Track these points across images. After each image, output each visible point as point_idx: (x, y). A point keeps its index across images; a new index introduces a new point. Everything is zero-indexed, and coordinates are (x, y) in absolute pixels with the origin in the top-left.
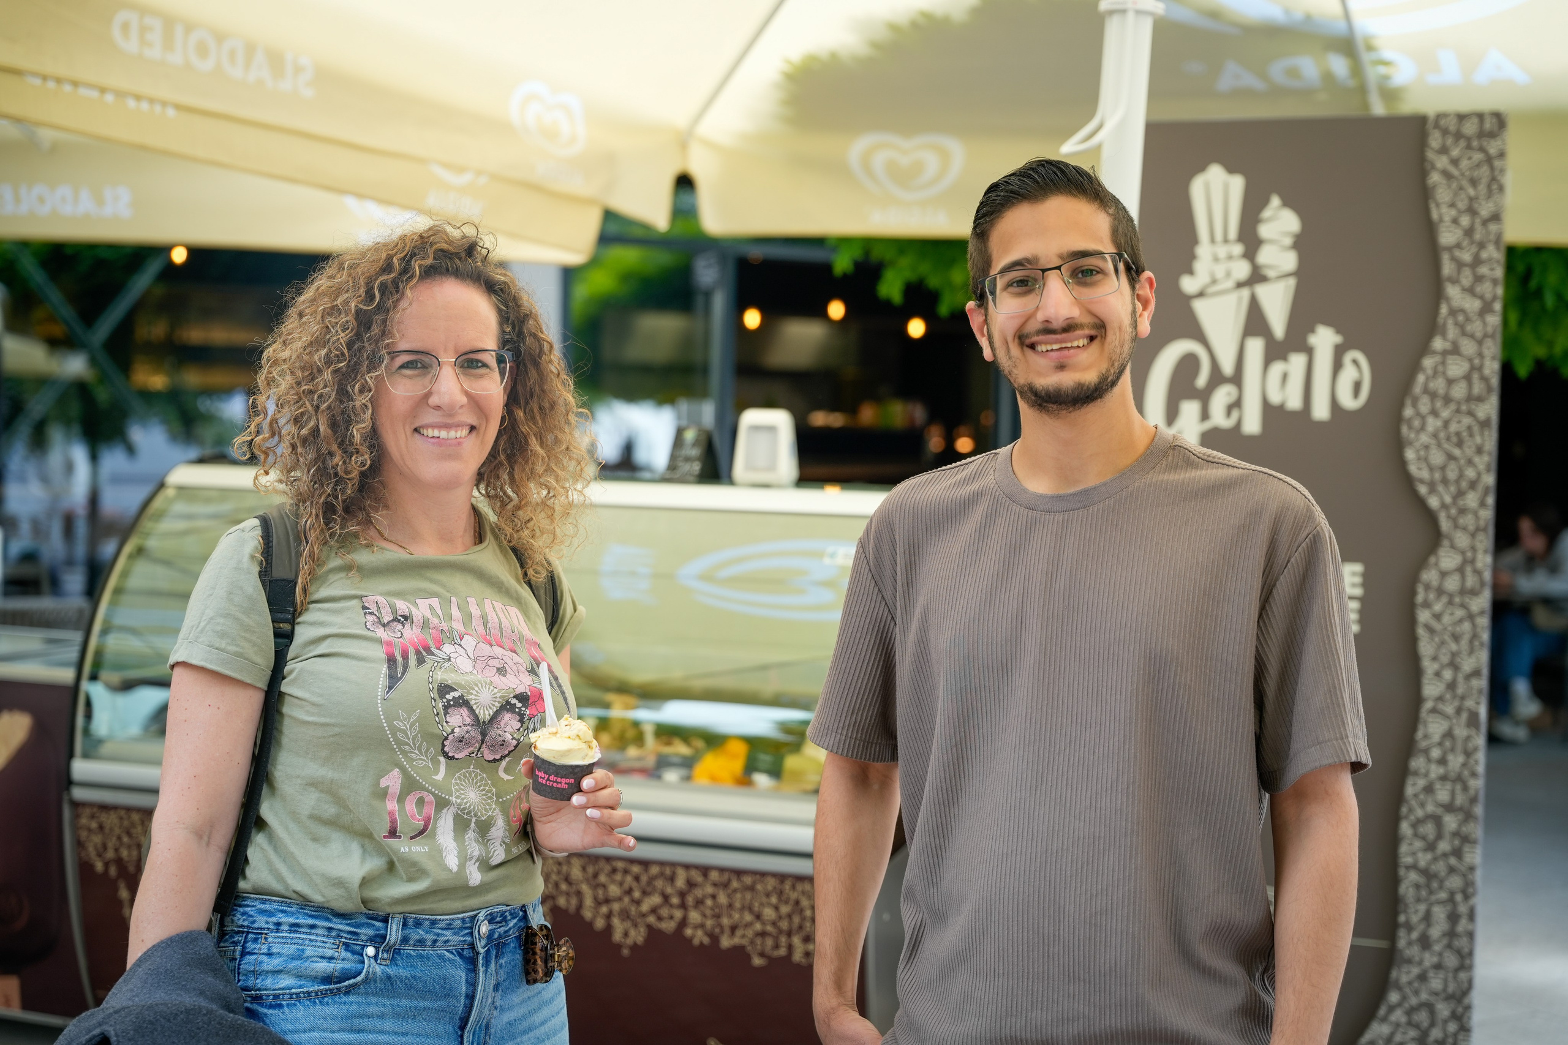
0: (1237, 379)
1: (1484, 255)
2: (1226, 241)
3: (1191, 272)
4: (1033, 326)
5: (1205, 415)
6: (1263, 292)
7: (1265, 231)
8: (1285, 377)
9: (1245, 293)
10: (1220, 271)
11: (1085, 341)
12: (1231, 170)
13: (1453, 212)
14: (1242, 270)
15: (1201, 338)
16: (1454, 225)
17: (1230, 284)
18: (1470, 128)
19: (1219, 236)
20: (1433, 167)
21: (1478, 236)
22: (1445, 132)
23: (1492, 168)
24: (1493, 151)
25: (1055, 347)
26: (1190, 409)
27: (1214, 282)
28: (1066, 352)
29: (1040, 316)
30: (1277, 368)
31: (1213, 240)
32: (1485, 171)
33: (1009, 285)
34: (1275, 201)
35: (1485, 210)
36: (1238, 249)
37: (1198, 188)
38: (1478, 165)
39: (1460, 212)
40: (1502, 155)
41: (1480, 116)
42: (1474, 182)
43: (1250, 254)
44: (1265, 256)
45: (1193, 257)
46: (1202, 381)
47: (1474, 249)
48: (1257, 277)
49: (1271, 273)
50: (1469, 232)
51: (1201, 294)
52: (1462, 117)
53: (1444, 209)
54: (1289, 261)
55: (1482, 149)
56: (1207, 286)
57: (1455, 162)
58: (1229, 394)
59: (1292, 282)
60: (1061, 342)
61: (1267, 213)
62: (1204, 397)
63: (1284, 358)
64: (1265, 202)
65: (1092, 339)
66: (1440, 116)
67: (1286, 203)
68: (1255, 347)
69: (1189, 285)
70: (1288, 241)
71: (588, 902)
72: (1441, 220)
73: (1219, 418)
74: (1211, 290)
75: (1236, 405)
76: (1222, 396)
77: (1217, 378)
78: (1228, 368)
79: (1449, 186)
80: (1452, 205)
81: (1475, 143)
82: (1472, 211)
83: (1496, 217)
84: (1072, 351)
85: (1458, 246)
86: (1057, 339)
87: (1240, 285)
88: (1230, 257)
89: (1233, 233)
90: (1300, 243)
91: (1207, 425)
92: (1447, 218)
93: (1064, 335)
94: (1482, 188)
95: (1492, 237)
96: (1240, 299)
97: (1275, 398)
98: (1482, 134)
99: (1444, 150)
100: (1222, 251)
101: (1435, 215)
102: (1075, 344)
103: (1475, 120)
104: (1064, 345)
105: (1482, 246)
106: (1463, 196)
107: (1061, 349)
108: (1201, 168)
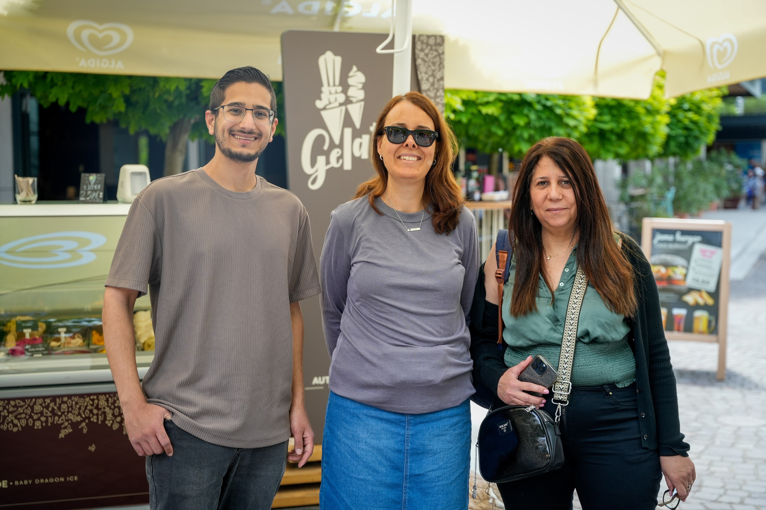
0: (341, 146)
1: (439, 94)
2: (334, 85)
3: (320, 99)
4: (237, 128)
5: (328, 162)
6: (351, 108)
7: (350, 81)
8: (361, 144)
9: (343, 108)
10: (332, 99)
11: (253, 139)
12: (336, 54)
13: (427, 76)
14: (341, 98)
15: (326, 128)
16: (427, 81)
17: (337, 104)
18: (432, 41)
19: (331, 83)
20: (419, 57)
21: (436, 86)
22: (422, 42)
23: (440, 58)
24: (440, 52)
25: (243, 138)
26: (321, 159)
27: (330, 103)
28: (247, 141)
29: (241, 126)
30: (357, 141)
31: (329, 85)
32: (437, 59)
33: (231, 110)
34: (355, 68)
35: (438, 76)
36: (340, 89)
37: (321, 61)
38: (435, 57)
39: (429, 76)
40: (443, 53)
41: (435, 36)
42: (434, 64)
43: (345, 91)
44: (351, 92)
45: (321, 92)
46: (326, 147)
47: (435, 91)
48: (348, 101)
49: (354, 100)
50: (433, 84)
51: (324, 109)
52: (429, 37)
53: (423, 75)
54: (361, 95)
55: (436, 50)
56: (327, 105)
57: (427, 55)
58: (338, 153)
59: (362, 103)
60: (246, 137)
61: (351, 74)
62: (327, 154)
63: (360, 137)
64: (351, 69)
65: (256, 138)
66: (420, 36)
67: (359, 70)
68: (348, 132)
69: (319, 104)
70: (360, 86)
71: (109, 416)
72: (422, 79)
73: (334, 164)
74: (328, 107)
75: (341, 157)
76: (335, 154)
77: (332, 146)
78: (337, 141)
79: (425, 65)
80: (426, 73)
81: (434, 48)
82: (433, 76)
83: (442, 79)
84: (249, 141)
85: (429, 90)
86: (245, 136)
87: (341, 105)
88: (336, 93)
89: (337, 82)
90: (365, 87)
91: (329, 166)
92: (424, 79)
93: (248, 135)
94: (437, 66)
95: (441, 87)
96: (341, 110)
97: (357, 154)
98: (436, 44)
99: (422, 50)
100: (333, 89)
101: (420, 77)
102: (250, 139)
103: (433, 38)
104: (246, 139)
105: (438, 90)
106: (430, 69)
107: (245, 139)
108: (323, 53)
